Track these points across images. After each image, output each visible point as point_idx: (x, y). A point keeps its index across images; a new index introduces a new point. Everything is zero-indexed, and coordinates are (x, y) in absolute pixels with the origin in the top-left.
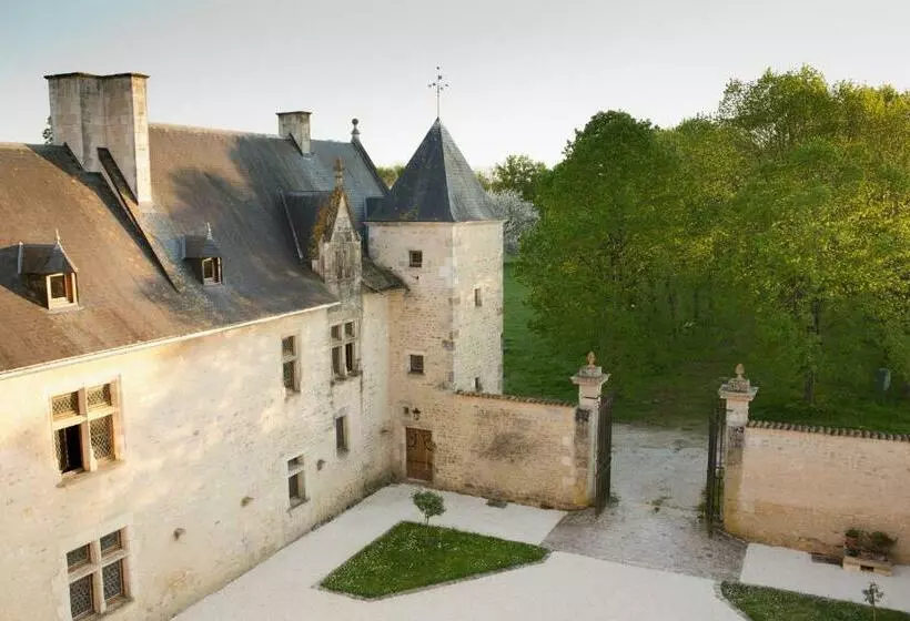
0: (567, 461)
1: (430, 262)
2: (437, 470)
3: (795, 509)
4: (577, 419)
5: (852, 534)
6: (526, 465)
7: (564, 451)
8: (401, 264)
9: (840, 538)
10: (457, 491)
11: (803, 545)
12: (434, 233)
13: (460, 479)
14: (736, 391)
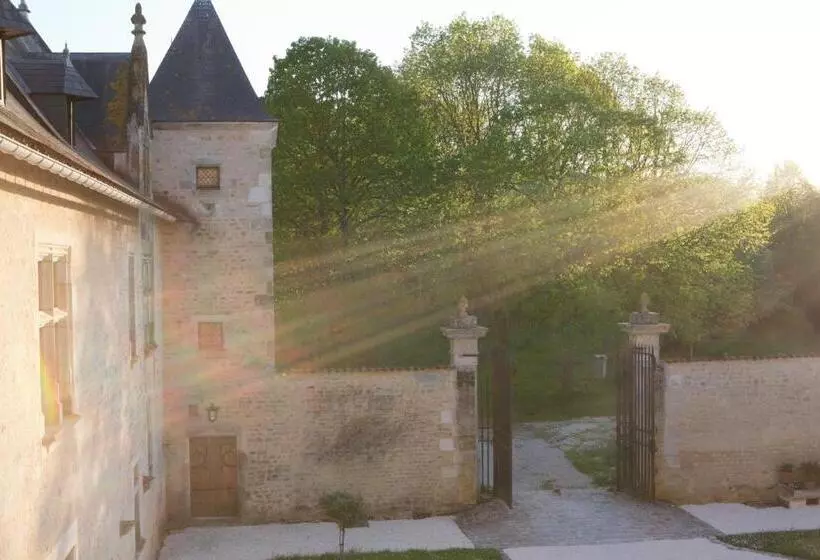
0: (447, 445)
1: (234, 182)
2: (248, 495)
3: (722, 453)
4: (459, 384)
5: (786, 469)
6: (391, 460)
7: (442, 431)
8: (184, 185)
9: (770, 478)
10: (283, 521)
11: (735, 495)
12: (241, 138)
13: (286, 500)
14: (647, 323)
